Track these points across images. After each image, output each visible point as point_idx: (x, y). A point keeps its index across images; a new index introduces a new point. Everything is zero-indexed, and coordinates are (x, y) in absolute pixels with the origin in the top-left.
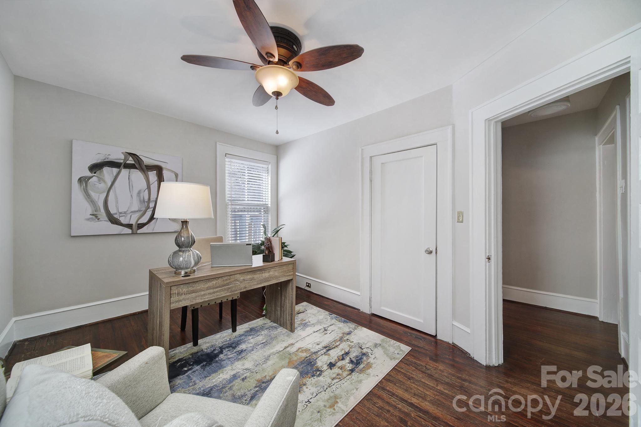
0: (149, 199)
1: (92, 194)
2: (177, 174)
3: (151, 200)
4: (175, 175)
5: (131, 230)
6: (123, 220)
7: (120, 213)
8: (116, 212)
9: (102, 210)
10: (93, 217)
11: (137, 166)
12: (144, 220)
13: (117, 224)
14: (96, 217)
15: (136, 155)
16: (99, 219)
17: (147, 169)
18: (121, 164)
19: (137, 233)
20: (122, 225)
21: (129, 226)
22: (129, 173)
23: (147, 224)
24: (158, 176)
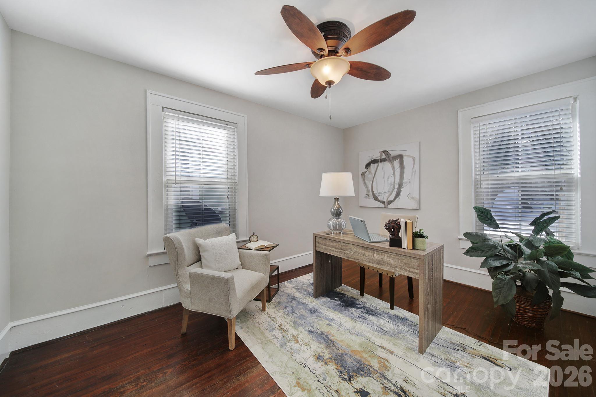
0: (394, 182)
1: (367, 182)
2: (415, 158)
3: (396, 183)
4: (413, 159)
5: (384, 205)
6: (380, 198)
7: (379, 193)
8: (376, 193)
9: (371, 192)
10: (367, 196)
11: (387, 159)
12: (391, 198)
13: (377, 201)
14: (368, 196)
15: (386, 151)
16: (369, 197)
17: (393, 159)
18: (378, 160)
19: (387, 208)
20: (379, 201)
21: (383, 202)
22: (383, 165)
23: (393, 201)
24: (400, 163)
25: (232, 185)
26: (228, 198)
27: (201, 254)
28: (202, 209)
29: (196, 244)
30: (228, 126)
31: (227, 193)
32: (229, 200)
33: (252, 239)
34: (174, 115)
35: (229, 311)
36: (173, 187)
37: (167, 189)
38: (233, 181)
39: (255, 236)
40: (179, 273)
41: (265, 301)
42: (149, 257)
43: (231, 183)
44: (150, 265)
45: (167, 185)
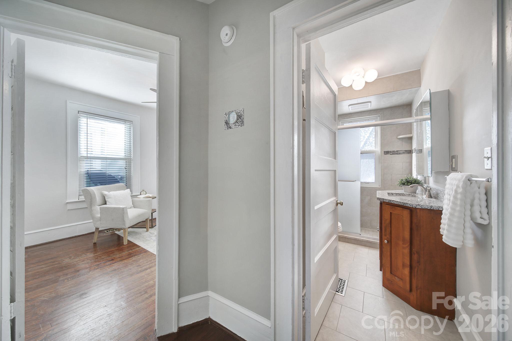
25: (128, 160)
26: (125, 168)
27: (106, 200)
28: (106, 175)
29: (103, 195)
30: (126, 123)
31: (125, 165)
32: (126, 169)
33: (142, 193)
34: (86, 116)
35: (124, 224)
36: (85, 161)
37: (81, 162)
38: (129, 158)
39: (144, 191)
40: (92, 209)
41: (149, 228)
42: (68, 204)
43: (127, 159)
44: (68, 209)
45: (80, 159)
